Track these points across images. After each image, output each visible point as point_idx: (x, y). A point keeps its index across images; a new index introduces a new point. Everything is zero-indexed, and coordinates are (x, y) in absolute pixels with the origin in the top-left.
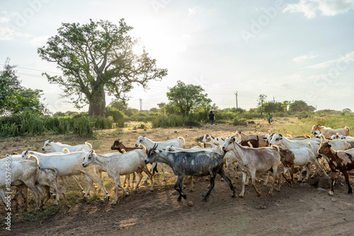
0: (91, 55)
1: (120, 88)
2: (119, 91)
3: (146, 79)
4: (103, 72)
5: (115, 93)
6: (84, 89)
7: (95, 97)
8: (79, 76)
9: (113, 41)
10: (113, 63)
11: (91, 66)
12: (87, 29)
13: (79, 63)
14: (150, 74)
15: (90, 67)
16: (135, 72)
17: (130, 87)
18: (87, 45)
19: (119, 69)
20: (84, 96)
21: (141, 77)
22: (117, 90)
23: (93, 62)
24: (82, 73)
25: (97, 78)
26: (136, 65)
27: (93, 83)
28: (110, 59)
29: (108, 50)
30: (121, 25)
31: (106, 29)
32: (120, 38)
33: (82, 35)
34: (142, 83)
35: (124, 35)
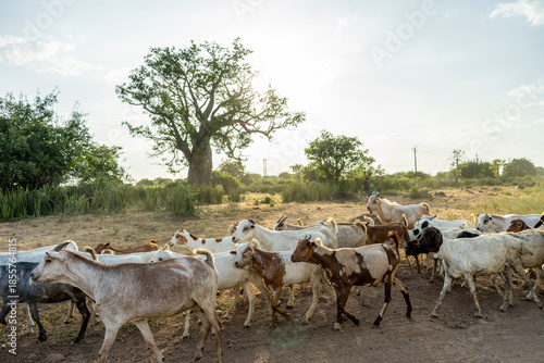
0: (192, 93)
1: (234, 142)
2: (232, 146)
3: (272, 128)
4: (209, 119)
5: (227, 150)
6: (181, 145)
7: (197, 157)
8: (173, 126)
9: (223, 72)
10: (223, 104)
11: (192, 110)
12: (186, 56)
13: (174, 107)
14: (279, 120)
15: (190, 112)
16: (257, 118)
17: (248, 141)
18: (186, 79)
19: (233, 113)
20: (180, 154)
21: (264, 125)
22: (229, 144)
23: (195, 104)
24: (178, 121)
25: (201, 128)
26: (258, 107)
27: (194, 136)
28: (218, 98)
29: (215, 86)
30: (236, 48)
31: (213, 54)
32: (234, 67)
33: (178, 65)
34: (267, 135)
35: (240, 63)
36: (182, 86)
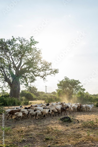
0: (12, 59)
1: (28, 80)
2: (28, 82)
3: (45, 75)
4: (19, 70)
5: (25, 83)
6: (6, 80)
7: (14, 85)
8: (4, 72)
9: (26, 50)
10: (25, 64)
11: (12, 65)
12: (10, 42)
13: (5, 64)
14: (48, 72)
15: (12, 66)
16: (39, 70)
17: (34, 80)
18: (10, 53)
19: (29, 68)
20: (7, 84)
21: (42, 73)
22: (26, 81)
23: (13, 63)
24: (7, 70)
25: (16, 73)
26: (40, 66)
27: (13, 76)
28: (24, 61)
29: (22, 56)
30: (31, 40)
31: (21, 43)
32: (31, 48)
33: (7, 46)
34: (42, 77)
35: (33, 47)
36: (8, 55)
